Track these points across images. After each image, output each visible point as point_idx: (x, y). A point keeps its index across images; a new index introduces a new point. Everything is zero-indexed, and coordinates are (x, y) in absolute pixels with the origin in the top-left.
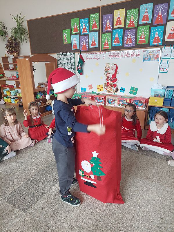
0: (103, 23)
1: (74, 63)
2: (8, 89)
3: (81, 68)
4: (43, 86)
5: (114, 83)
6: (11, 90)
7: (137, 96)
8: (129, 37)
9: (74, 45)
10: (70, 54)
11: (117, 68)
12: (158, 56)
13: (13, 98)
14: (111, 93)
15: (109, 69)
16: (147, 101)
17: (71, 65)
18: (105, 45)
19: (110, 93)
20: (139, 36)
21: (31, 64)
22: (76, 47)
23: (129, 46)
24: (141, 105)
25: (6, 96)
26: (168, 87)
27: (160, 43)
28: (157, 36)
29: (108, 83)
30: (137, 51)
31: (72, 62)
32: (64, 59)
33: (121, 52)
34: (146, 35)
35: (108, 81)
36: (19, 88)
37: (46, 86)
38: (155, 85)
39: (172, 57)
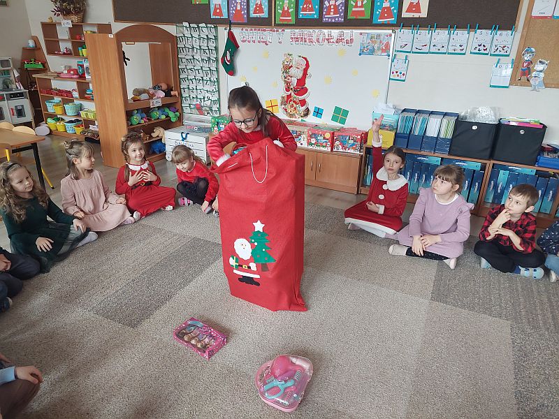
1: (216, 48)
2: (57, 99)
3: (232, 61)
4: (144, 96)
5: (301, 98)
6: (65, 102)
7: (345, 126)
8: (332, 2)
9: (216, 9)
10: (207, 27)
11: (307, 65)
12: (387, 46)
13: (71, 122)
14: (293, 119)
15: (291, 66)
16: (365, 137)
17: (208, 52)
18: (283, 15)
19: (291, 119)
20: (352, 2)
21: (119, 47)
22: (221, 14)
23: (333, 21)
24: (353, 144)
25: (53, 116)
26: (404, 110)
28: (386, 5)
29: (289, 96)
30: (347, 33)
31: (212, 45)
32: (192, 37)
33: (315, 33)
34: (365, 1)
35: (289, 93)
36: (86, 99)
37: (151, 96)
38: (382, 105)
39: (414, 50)
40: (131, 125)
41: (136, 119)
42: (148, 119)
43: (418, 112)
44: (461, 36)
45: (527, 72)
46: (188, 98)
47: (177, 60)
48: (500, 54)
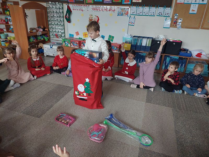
1: (63, 12)
3: (69, 17)
4: (34, 31)
7: (113, 42)
11: (98, 19)
12: (128, 12)
13: (4, 41)
15: (92, 20)
17: (59, 14)
21: (24, 11)
24: (116, 49)
26: (134, 36)
27: (129, 3)
31: (61, 11)
32: (53, 8)
36: (10, 32)
37: (37, 31)
38: (126, 34)
39: (137, 14)
40: (30, 42)
41: (32, 40)
42: (36, 40)
43: (139, 37)
44: (153, 9)
45: (176, 23)
46: (52, 32)
47: (47, 17)
48: (166, 16)
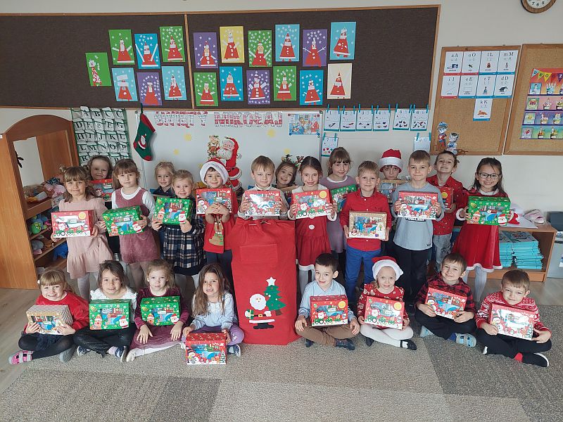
0: (196, 49)
1: (127, 133)
3: (148, 145)
4: (41, 196)
5: (232, 178)
8: (257, 86)
9: (122, 91)
10: (112, 111)
12: (316, 126)
15: (219, 148)
17: (116, 138)
18: (204, 97)
20: (277, 86)
21: (11, 148)
23: (259, 103)
27: (319, 101)
28: (311, 88)
30: (275, 115)
31: (121, 129)
32: (94, 122)
33: (240, 114)
34: (290, 85)
37: (50, 194)
39: (342, 128)
40: (33, 234)
41: (37, 226)
44: (383, 115)
47: (76, 148)
48: (419, 129)
